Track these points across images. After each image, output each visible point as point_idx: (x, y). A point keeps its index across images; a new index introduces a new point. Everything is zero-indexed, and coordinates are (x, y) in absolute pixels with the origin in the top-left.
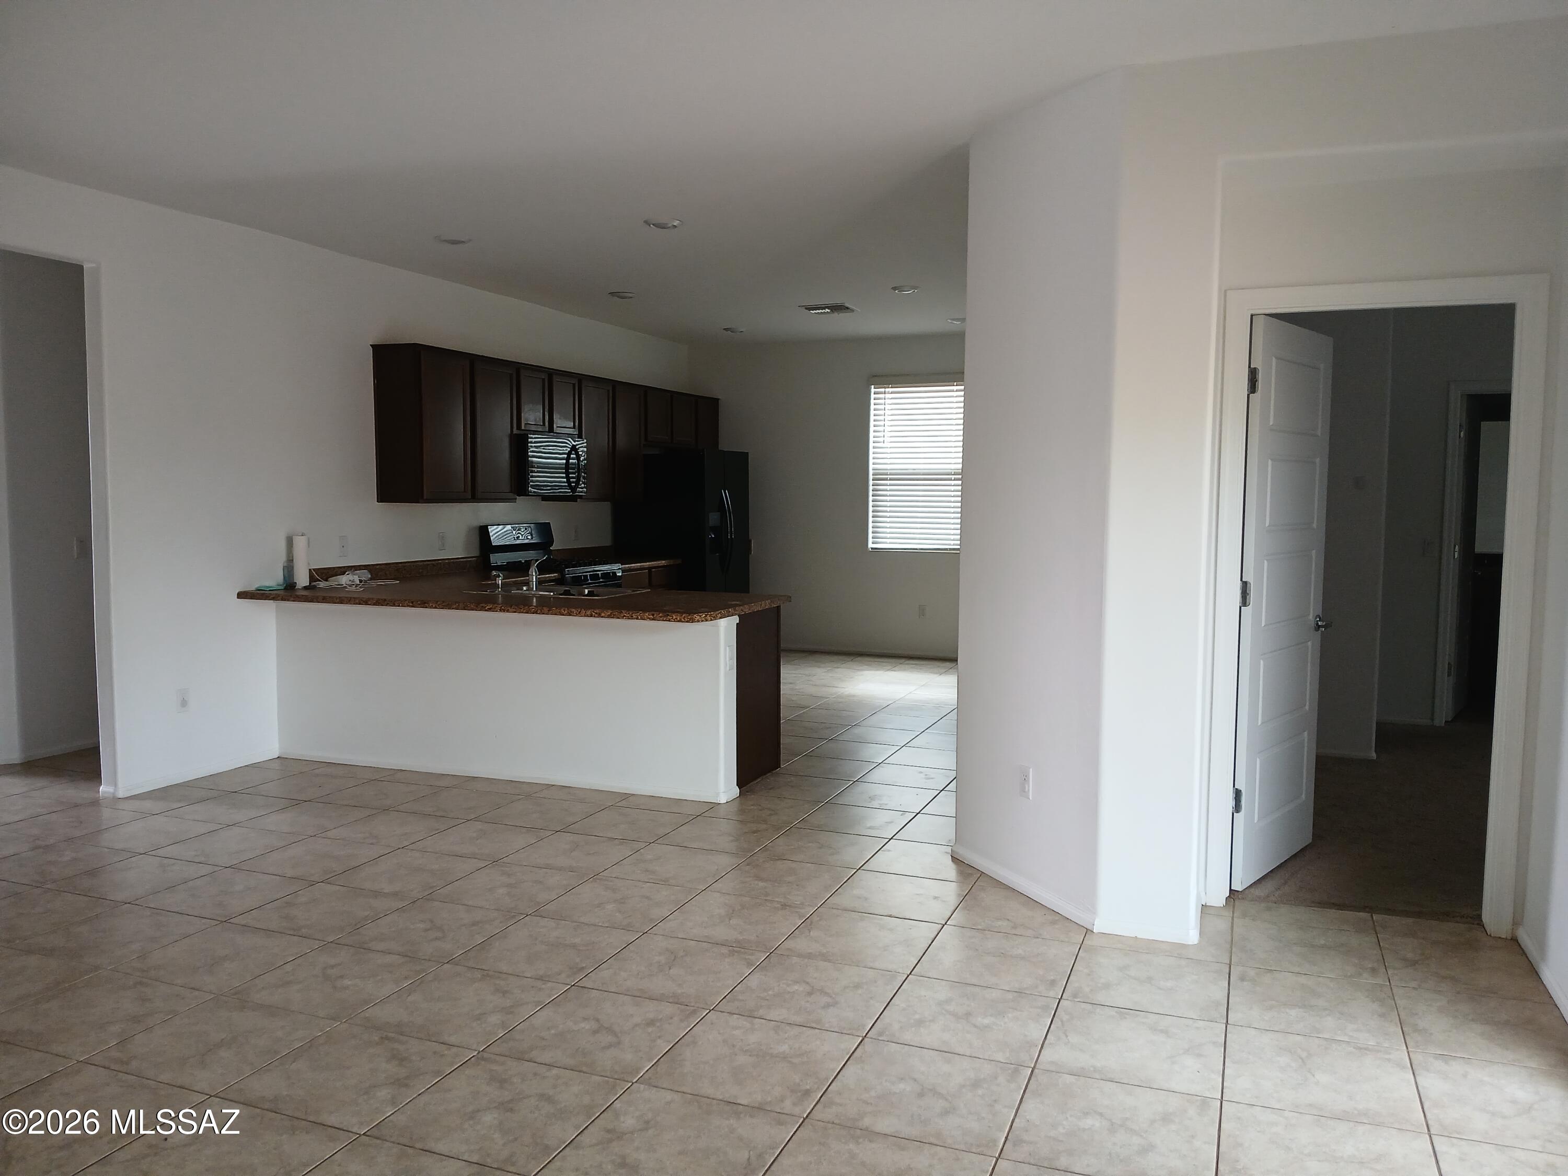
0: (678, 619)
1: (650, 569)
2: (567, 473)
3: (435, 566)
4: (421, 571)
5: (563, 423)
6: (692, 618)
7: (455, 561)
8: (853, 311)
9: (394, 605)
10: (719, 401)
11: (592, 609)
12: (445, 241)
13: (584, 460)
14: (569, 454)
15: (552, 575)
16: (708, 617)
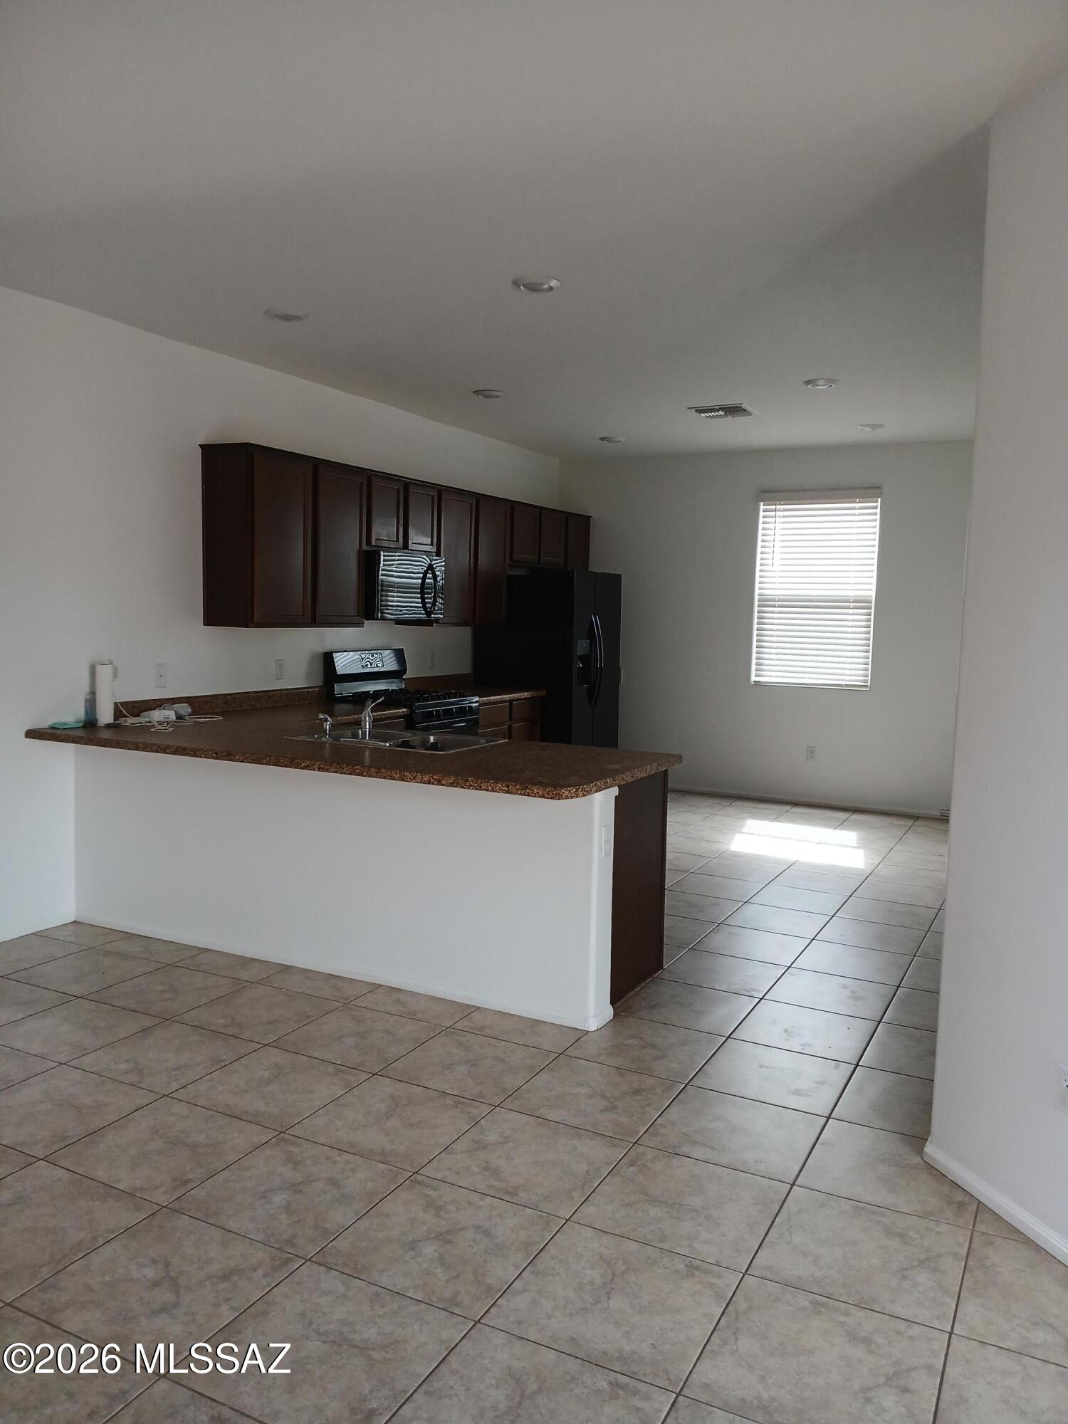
0: (541, 793)
1: (511, 702)
2: (422, 593)
3: (270, 697)
4: (254, 703)
5: (420, 540)
6: (559, 794)
7: (295, 691)
8: (750, 414)
9: (196, 756)
10: (591, 519)
11: (430, 773)
12: (277, 316)
13: (442, 579)
14: (425, 573)
15: (400, 710)
16: (580, 793)
